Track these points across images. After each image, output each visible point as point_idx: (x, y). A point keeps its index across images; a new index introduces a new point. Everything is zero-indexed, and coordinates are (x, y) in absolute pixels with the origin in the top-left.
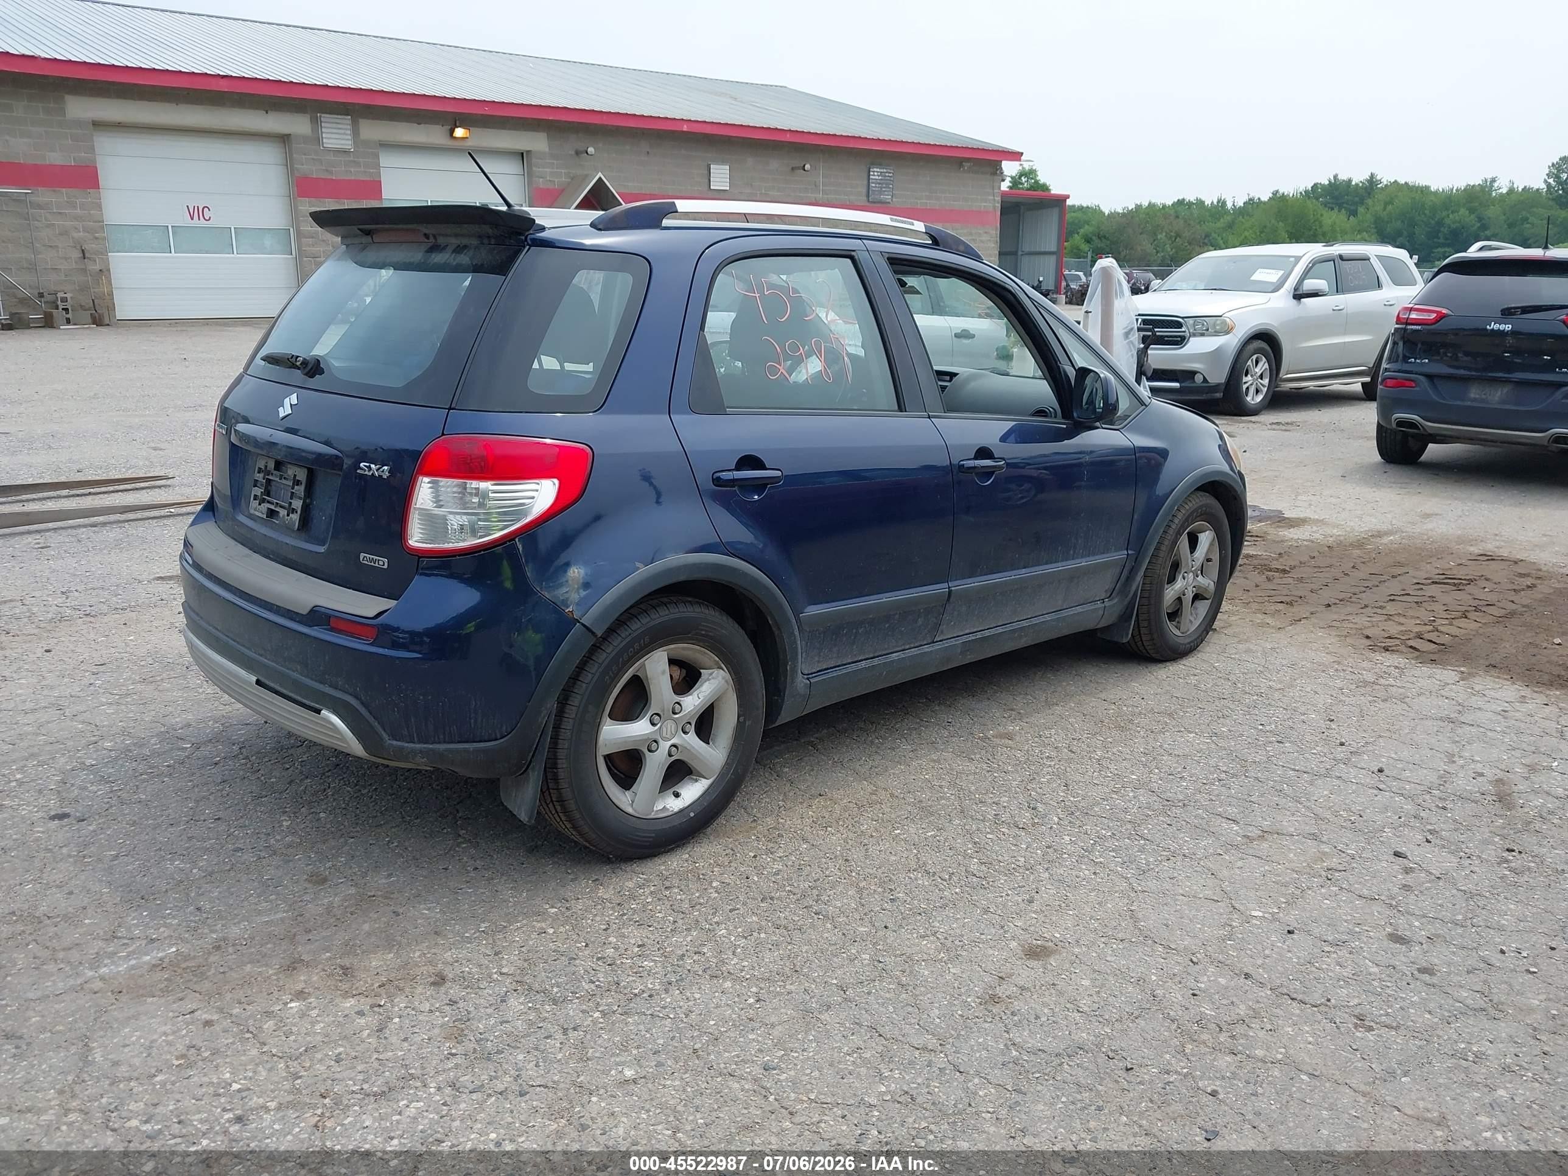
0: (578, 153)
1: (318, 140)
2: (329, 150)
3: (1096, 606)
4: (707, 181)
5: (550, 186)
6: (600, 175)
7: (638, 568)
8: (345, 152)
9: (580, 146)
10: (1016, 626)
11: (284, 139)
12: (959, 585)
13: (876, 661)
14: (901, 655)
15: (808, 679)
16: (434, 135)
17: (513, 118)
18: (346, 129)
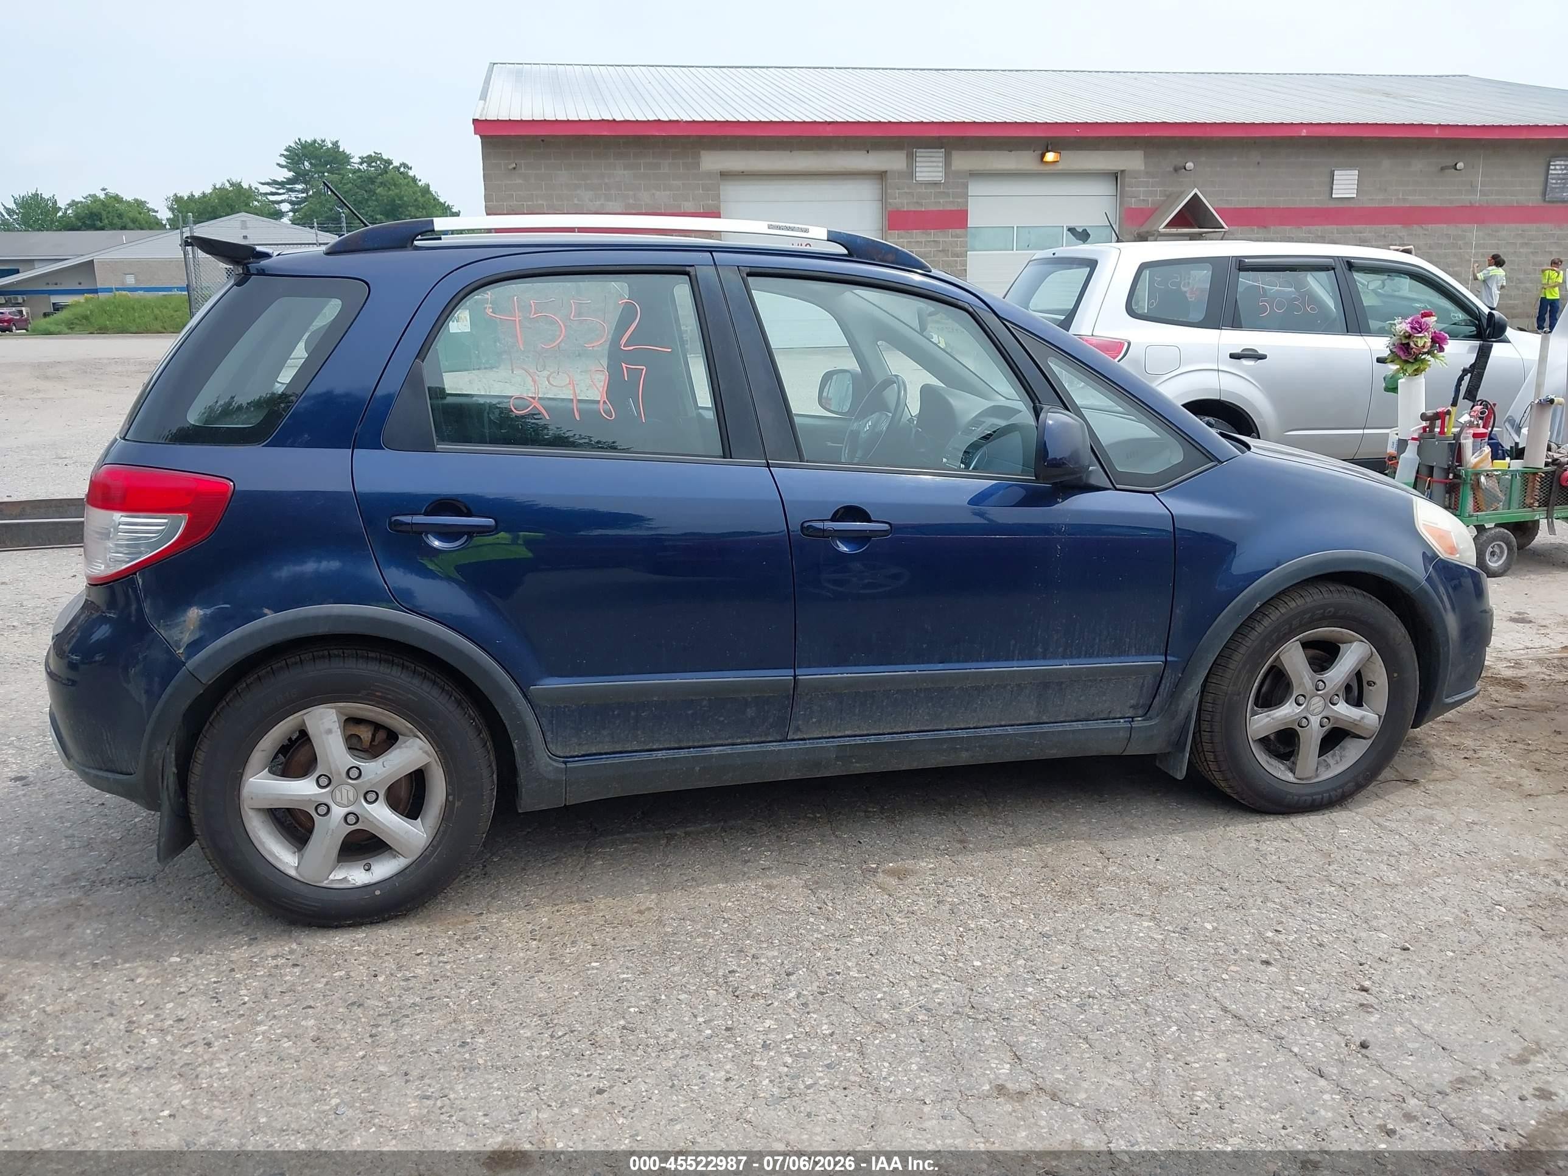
0: (1176, 170)
1: (911, 174)
2: (921, 184)
3: (1116, 725)
4: (1329, 189)
5: (1142, 206)
6: (1196, 191)
7: (266, 615)
8: (936, 184)
9: (1179, 162)
10: (944, 734)
11: (881, 176)
12: (809, 675)
13: (683, 753)
14: (728, 750)
15: (565, 763)
16: (1025, 160)
17: (1108, 138)
18: (939, 162)
